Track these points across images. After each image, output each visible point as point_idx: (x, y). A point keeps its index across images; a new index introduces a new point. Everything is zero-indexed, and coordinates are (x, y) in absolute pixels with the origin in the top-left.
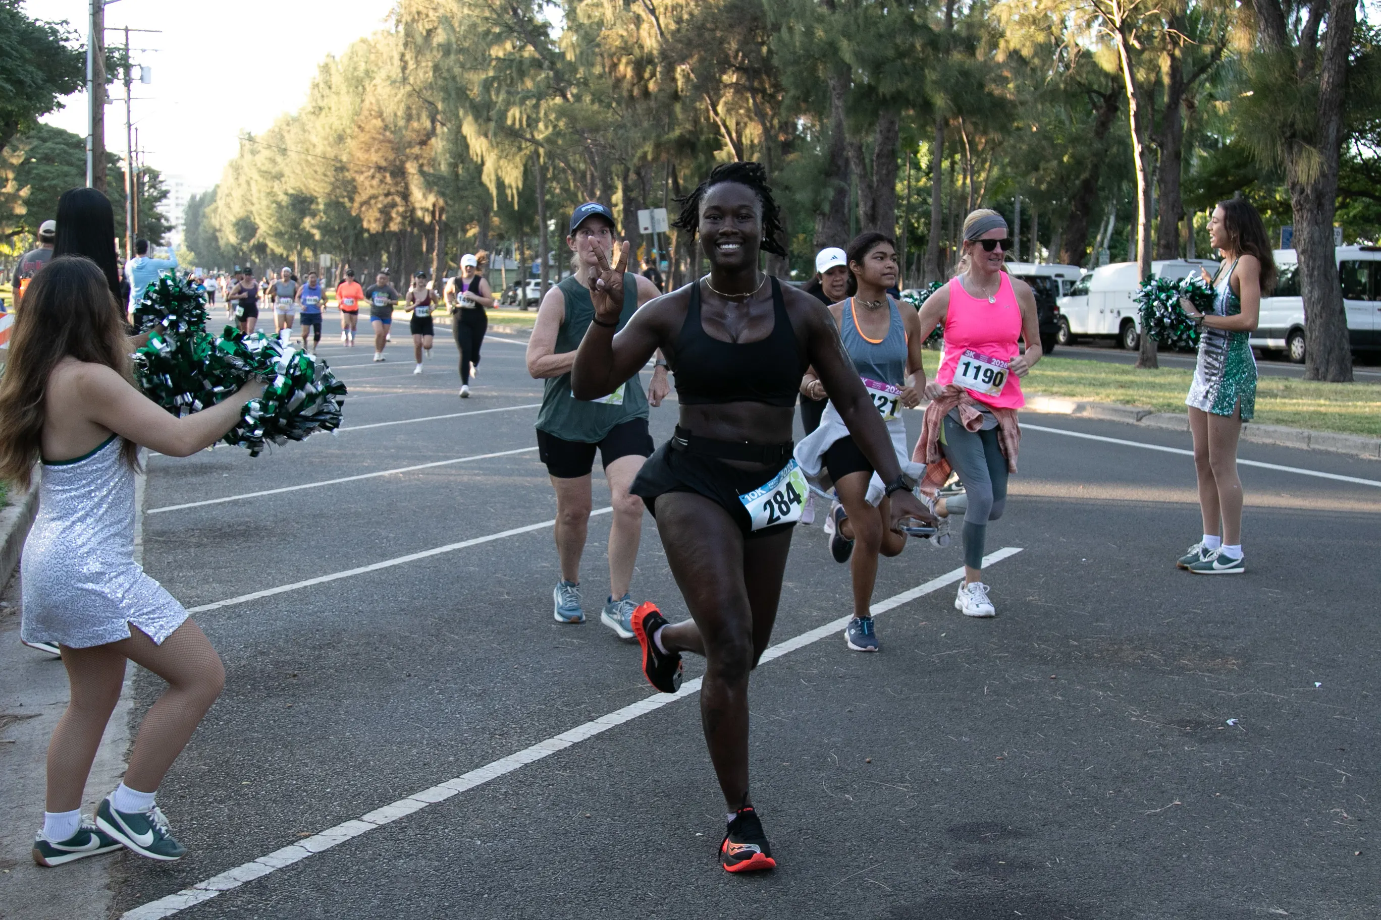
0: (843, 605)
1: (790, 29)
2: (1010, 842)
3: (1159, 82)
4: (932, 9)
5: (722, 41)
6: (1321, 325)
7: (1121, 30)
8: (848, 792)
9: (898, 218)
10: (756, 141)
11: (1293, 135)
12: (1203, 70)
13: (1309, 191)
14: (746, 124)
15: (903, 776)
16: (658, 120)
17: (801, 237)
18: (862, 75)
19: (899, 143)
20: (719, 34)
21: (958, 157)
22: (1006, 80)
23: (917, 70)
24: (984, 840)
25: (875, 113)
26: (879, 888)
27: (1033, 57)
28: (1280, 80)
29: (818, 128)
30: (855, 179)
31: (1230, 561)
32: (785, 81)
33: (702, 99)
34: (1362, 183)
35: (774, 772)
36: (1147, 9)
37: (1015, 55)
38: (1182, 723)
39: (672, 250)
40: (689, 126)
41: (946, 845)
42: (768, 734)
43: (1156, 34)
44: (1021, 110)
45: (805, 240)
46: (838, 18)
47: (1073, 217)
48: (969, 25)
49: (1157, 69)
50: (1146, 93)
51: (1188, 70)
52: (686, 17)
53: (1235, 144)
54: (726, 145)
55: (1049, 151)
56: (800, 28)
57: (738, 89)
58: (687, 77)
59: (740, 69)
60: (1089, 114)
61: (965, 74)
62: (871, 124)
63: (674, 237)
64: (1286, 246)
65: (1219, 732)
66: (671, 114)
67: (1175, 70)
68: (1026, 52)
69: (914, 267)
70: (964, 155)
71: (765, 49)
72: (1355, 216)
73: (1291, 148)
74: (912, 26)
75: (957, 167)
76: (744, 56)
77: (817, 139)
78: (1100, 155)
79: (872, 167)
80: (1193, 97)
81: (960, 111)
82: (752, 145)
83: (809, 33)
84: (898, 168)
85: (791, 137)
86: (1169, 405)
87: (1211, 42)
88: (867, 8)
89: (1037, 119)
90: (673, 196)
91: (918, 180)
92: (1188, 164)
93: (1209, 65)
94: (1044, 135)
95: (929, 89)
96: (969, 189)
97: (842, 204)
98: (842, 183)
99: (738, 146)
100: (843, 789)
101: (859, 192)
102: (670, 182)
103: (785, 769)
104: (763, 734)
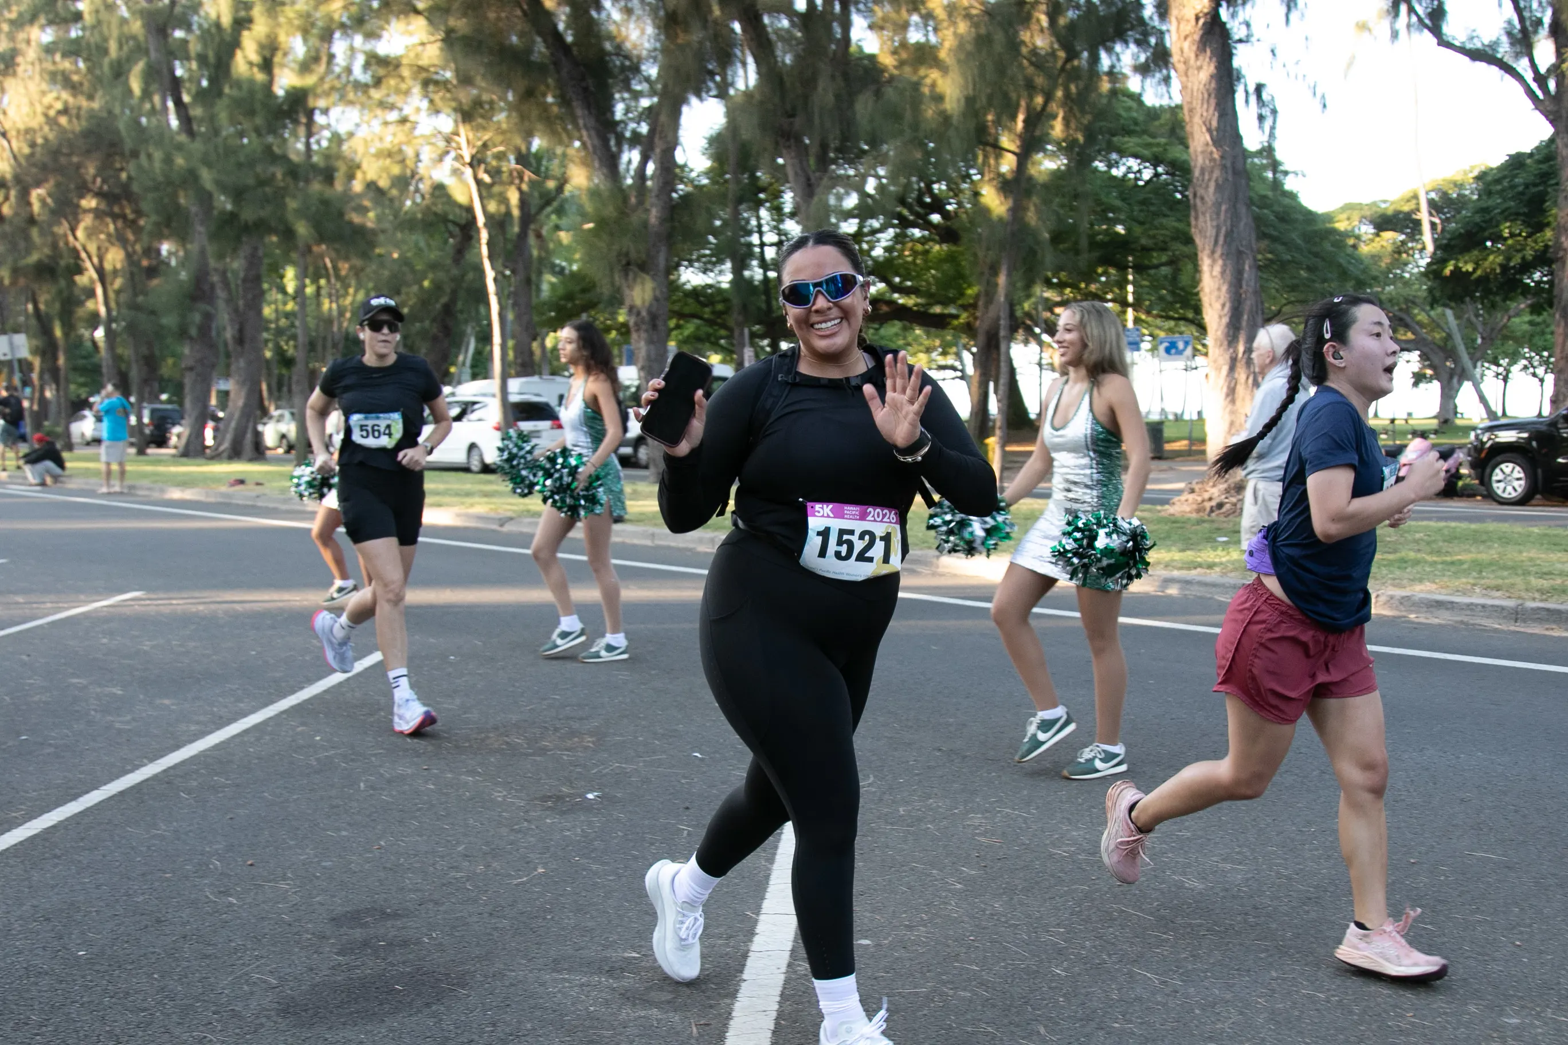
0: (221, 717)
1: (149, 156)
2: (389, 924)
3: (508, 214)
4: (292, 140)
5: (78, 166)
7: (471, 165)
8: (231, 895)
9: (267, 341)
10: (118, 266)
11: (628, 264)
12: (548, 203)
13: (644, 313)
14: (107, 250)
15: (285, 874)
16: (13, 247)
17: (170, 361)
18: (224, 203)
19: (264, 269)
20: (75, 159)
21: (323, 282)
22: (364, 210)
23: (278, 197)
24: (365, 925)
25: (238, 240)
26: (265, 982)
27: (390, 188)
28: (615, 214)
29: (181, 253)
30: (221, 304)
31: (615, 648)
32: (145, 206)
33: (60, 224)
34: (692, 306)
35: (157, 884)
36: (495, 146)
37: (371, 186)
38: (545, 798)
39: (35, 376)
40: (47, 251)
41: (328, 933)
42: (149, 848)
43: (504, 169)
44: (381, 238)
45: (175, 365)
46: (197, 146)
47: (435, 339)
48: (327, 156)
49: (504, 200)
50: (498, 224)
51: (535, 201)
52: (40, 141)
53: (580, 270)
54: (87, 270)
55: (409, 277)
56: (158, 155)
57: (98, 214)
58: (43, 201)
59: (99, 194)
60: (446, 242)
61: (325, 202)
62: (235, 250)
63: (37, 362)
64: (630, 362)
65: (577, 803)
66: (27, 238)
67: (523, 203)
68: (383, 183)
69: (285, 389)
70: (329, 281)
71: (124, 176)
73: (626, 275)
74: (271, 156)
75: (323, 292)
76: (104, 181)
77: (182, 264)
78: (458, 281)
79: (237, 291)
80: (541, 227)
81: (322, 238)
82: (115, 271)
83: (168, 160)
84: (263, 293)
85: (154, 262)
86: (528, 511)
87: (554, 178)
88: (226, 139)
89: (397, 245)
90: (33, 322)
91: (285, 304)
92: (539, 290)
93: (553, 199)
94: (404, 261)
95: (290, 217)
96: (335, 313)
97: (210, 328)
98: (208, 308)
99: (100, 271)
100: (226, 893)
101: (226, 317)
102: (30, 307)
103: (167, 880)
104: (144, 849)
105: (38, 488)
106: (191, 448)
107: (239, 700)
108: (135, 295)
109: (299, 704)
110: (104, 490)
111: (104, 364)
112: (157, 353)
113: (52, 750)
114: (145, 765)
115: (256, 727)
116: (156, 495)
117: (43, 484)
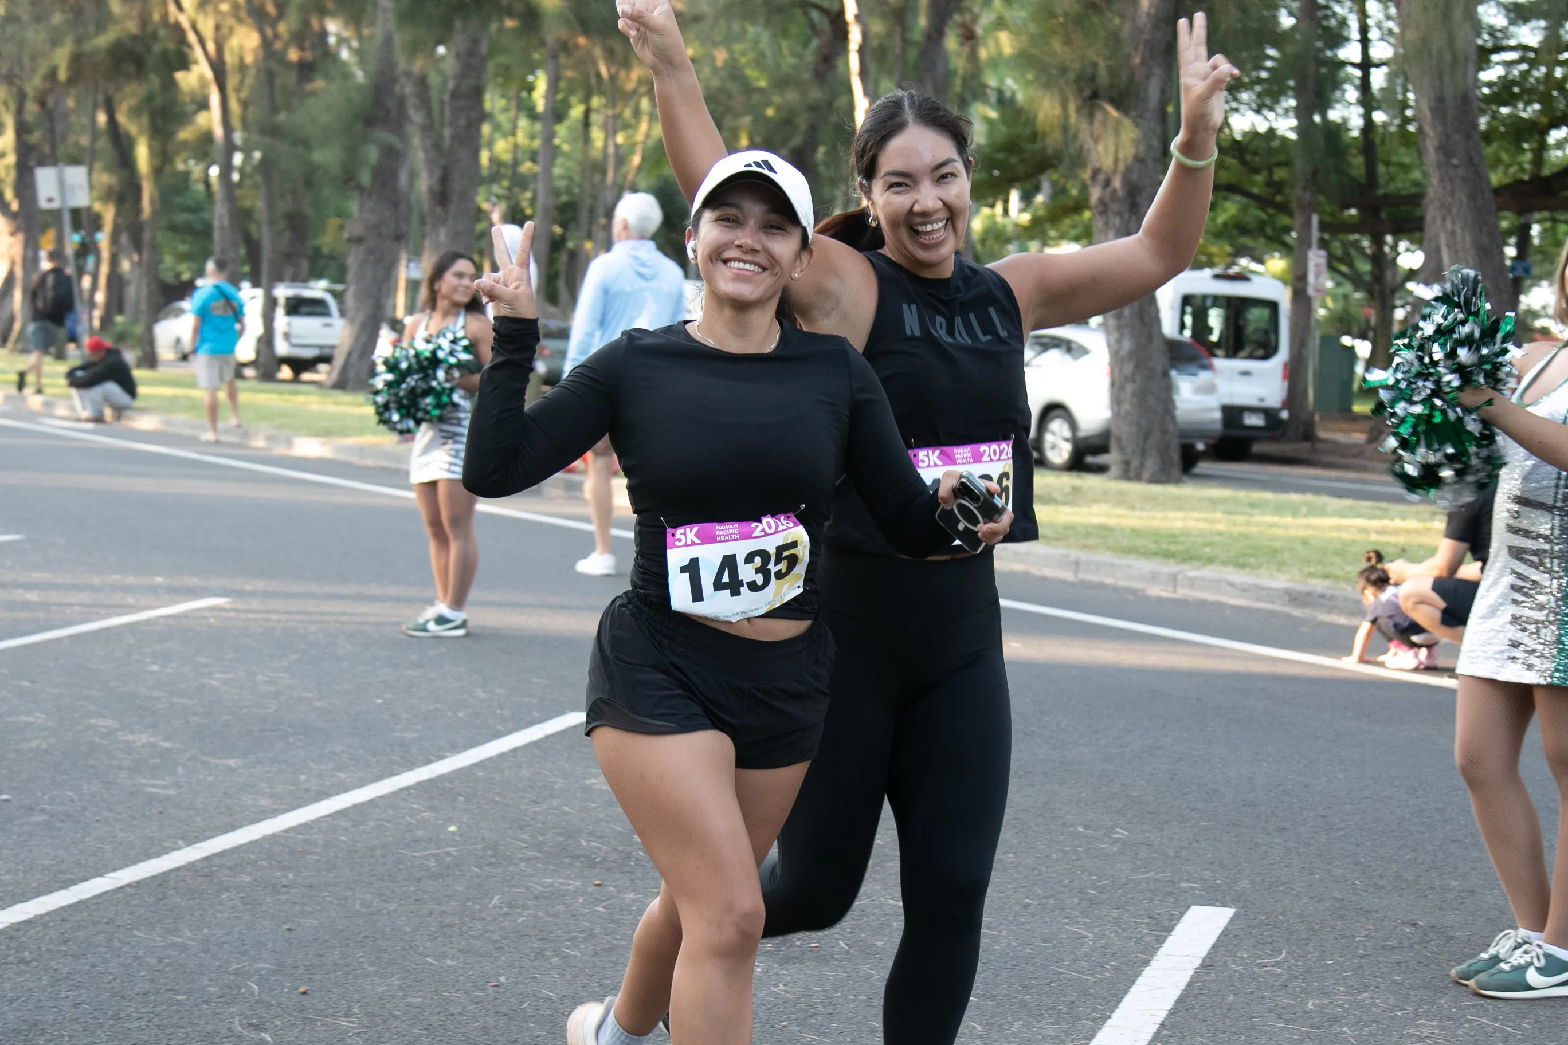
6: (1134, 394)
8: (265, 1030)
10: (249, 59)
11: (1095, 94)
13: (1117, 183)
14: (231, 30)
15: (350, 1009)
17: (330, 224)
21: (595, 101)
29: (359, 41)
30: (414, 134)
35: (162, 1007)
39: (103, 239)
40: (132, 27)
42: (161, 959)
44: (697, 28)
50: (893, 13)
54: (196, 62)
55: (741, 99)
60: (805, 41)
63: (109, 214)
72: (1225, 224)
73: (1091, 114)
77: (359, 59)
78: (820, 110)
79: (442, 113)
82: (242, 67)
85: (314, 53)
90: (104, 144)
97: (394, 175)
98: (393, 139)
99: (218, 68)
100: (259, 1027)
101: (421, 155)
102: (102, 118)
103: (179, 1003)
104: (153, 961)
105: (90, 426)
106: (352, 374)
107: (341, 768)
108: (274, 109)
109: (430, 781)
110: (209, 436)
111: (216, 224)
112: (309, 211)
113: (40, 818)
114: (180, 848)
115: (357, 807)
116: (281, 450)
117: (99, 419)
